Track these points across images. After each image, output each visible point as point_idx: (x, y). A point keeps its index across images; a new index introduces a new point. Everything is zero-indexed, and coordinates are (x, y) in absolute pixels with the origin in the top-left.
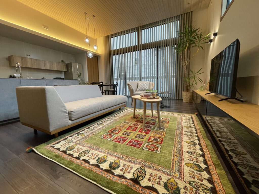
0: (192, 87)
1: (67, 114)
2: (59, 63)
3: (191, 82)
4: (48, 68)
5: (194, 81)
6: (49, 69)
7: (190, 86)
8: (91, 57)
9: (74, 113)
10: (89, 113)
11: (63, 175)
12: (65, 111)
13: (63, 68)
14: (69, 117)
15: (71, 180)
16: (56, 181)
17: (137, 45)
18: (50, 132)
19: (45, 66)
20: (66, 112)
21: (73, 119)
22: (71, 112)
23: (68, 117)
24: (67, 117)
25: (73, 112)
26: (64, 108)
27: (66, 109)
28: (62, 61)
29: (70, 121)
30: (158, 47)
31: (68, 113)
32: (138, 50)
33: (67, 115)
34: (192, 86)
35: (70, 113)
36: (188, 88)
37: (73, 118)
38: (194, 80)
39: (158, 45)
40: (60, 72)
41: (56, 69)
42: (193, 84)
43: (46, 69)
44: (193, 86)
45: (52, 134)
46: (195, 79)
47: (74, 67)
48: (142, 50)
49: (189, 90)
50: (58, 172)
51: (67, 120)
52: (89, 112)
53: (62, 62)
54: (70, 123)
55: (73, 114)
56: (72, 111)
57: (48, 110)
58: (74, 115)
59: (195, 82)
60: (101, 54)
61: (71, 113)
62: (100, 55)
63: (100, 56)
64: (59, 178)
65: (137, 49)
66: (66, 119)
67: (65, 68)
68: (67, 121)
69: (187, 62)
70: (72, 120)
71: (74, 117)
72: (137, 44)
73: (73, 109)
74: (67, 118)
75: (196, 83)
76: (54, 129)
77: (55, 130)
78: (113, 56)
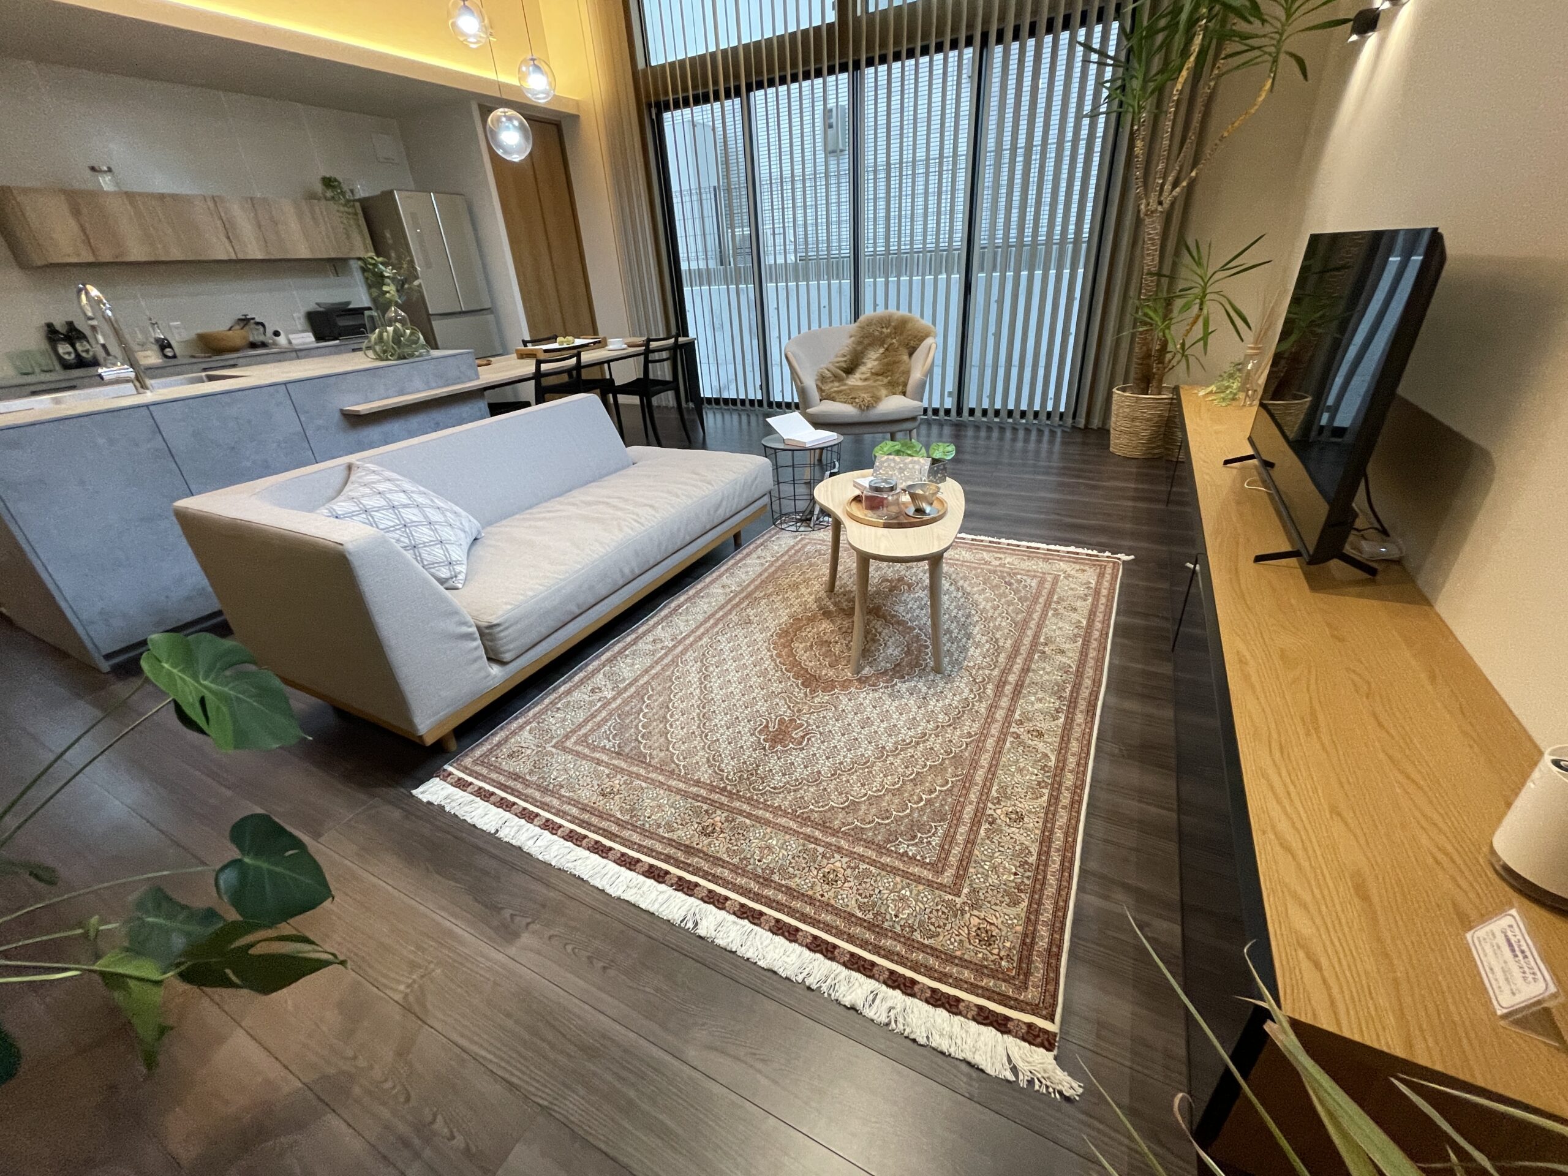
0: (1174, 362)
1: (475, 640)
2: (311, 196)
3: (1176, 334)
4: (255, 252)
5: (1195, 322)
6: (260, 257)
7: (1169, 356)
8: (516, 158)
9: (507, 628)
10: (578, 612)
11: (528, 924)
12: (465, 629)
13: (348, 237)
14: (486, 653)
15: (566, 944)
16: (512, 951)
17: (830, 26)
18: (421, 737)
19: (228, 238)
20: (468, 637)
21: (507, 657)
22: (491, 627)
23: (482, 652)
24: (476, 654)
25: (501, 628)
26: (456, 619)
27: (465, 624)
28: (328, 183)
29: (495, 670)
30: (985, 36)
31: (477, 635)
32: (844, 68)
33: (476, 648)
34: (1179, 356)
35: (487, 634)
36: (1150, 367)
37: (509, 651)
38: (1198, 317)
39: (986, 21)
40: (336, 265)
41: (304, 252)
42: (1183, 345)
43: (241, 256)
44: (1183, 355)
45: (429, 741)
46: (1205, 311)
47: (416, 225)
48: (870, 63)
49: (1154, 383)
50: (507, 913)
51: (479, 670)
52: (578, 606)
53: (329, 194)
54: (495, 677)
55: (502, 634)
56: (495, 622)
57: (386, 649)
58: (509, 638)
59: (1198, 331)
60: (577, 103)
61: (490, 634)
62: (573, 111)
63: (575, 118)
64: (516, 935)
65: (831, 56)
66: (476, 666)
67: (361, 232)
68: (482, 674)
69: (1175, 185)
70: (502, 663)
71: (511, 646)
72: (831, 17)
73: (500, 613)
74: (480, 657)
75: (1205, 338)
76: (432, 719)
77: (441, 724)
78: (667, 116)
